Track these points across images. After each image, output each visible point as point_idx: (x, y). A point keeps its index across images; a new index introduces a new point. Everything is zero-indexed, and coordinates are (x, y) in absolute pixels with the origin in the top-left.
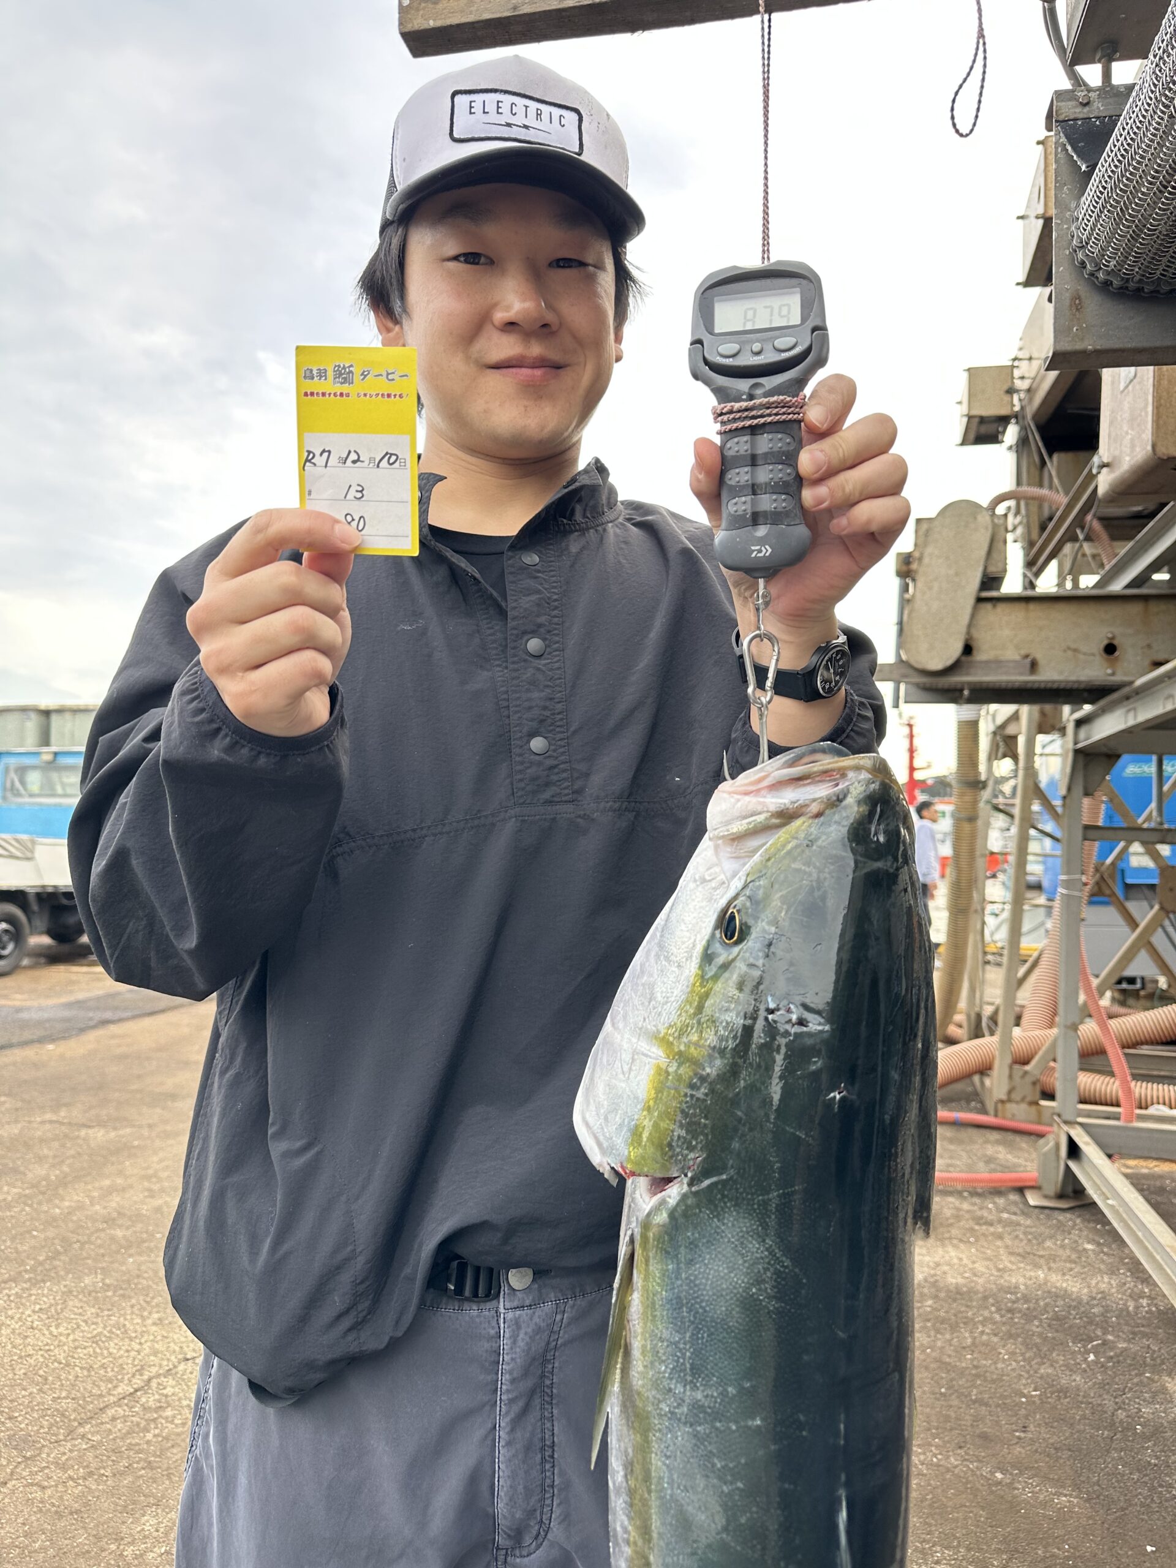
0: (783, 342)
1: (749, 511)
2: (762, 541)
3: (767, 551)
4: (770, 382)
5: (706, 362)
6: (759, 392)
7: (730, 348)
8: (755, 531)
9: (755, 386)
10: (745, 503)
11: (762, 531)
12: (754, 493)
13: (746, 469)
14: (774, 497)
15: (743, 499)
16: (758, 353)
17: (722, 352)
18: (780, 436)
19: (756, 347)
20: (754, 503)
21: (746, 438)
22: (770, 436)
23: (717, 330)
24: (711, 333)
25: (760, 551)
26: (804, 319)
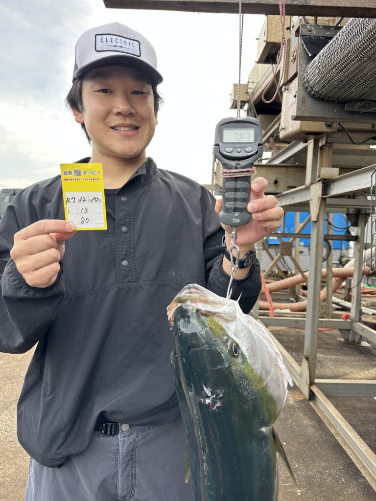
0: (248, 149)
1: (233, 207)
2: (237, 217)
3: (238, 221)
4: (243, 163)
5: (220, 153)
6: (238, 166)
7: (229, 149)
8: (235, 214)
9: (238, 164)
10: (231, 204)
11: (237, 214)
12: (235, 201)
13: (233, 193)
14: (242, 203)
15: (231, 203)
16: (239, 152)
17: (227, 151)
18: (245, 183)
19: (239, 150)
20: (235, 204)
21: (233, 182)
22: (242, 183)
23: (224, 141)
24: (222, 142)
25: (236, 221)
26: (255, 140)
